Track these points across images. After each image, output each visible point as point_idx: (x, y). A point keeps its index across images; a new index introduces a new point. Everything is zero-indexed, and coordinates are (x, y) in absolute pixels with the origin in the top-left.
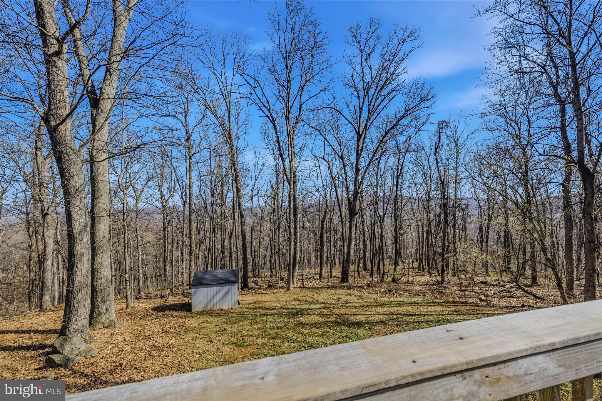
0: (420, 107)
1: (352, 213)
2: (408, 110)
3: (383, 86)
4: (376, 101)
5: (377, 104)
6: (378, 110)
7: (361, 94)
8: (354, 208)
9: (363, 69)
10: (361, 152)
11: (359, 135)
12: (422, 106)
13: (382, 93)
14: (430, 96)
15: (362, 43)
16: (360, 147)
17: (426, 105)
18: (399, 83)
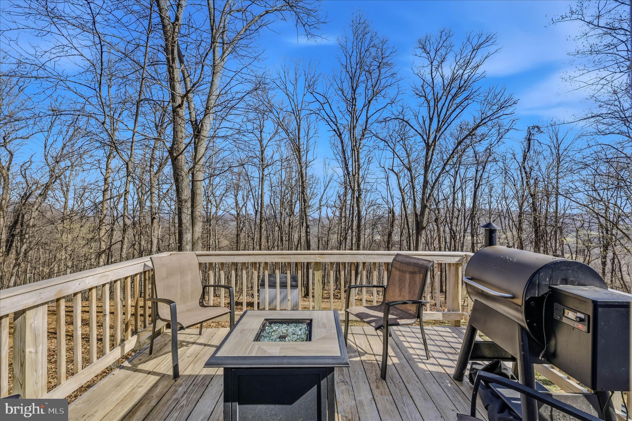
0: (498, 115)
1: (419, 227)
2: (485, 119)
3: (456, 95)
4: (447, 110)
5: (448, 113)
6: (449, 121)
7: (432, 103)
8: (422, 222)
9: (433, 79)
10: (430, 164)
11: (428, 146)
12: (501, 114)
13: (455, 102)
14: (512, 102)
15: (432, 54)
16: (429, 159)
17: (506, 112)
18: (473, 91)
